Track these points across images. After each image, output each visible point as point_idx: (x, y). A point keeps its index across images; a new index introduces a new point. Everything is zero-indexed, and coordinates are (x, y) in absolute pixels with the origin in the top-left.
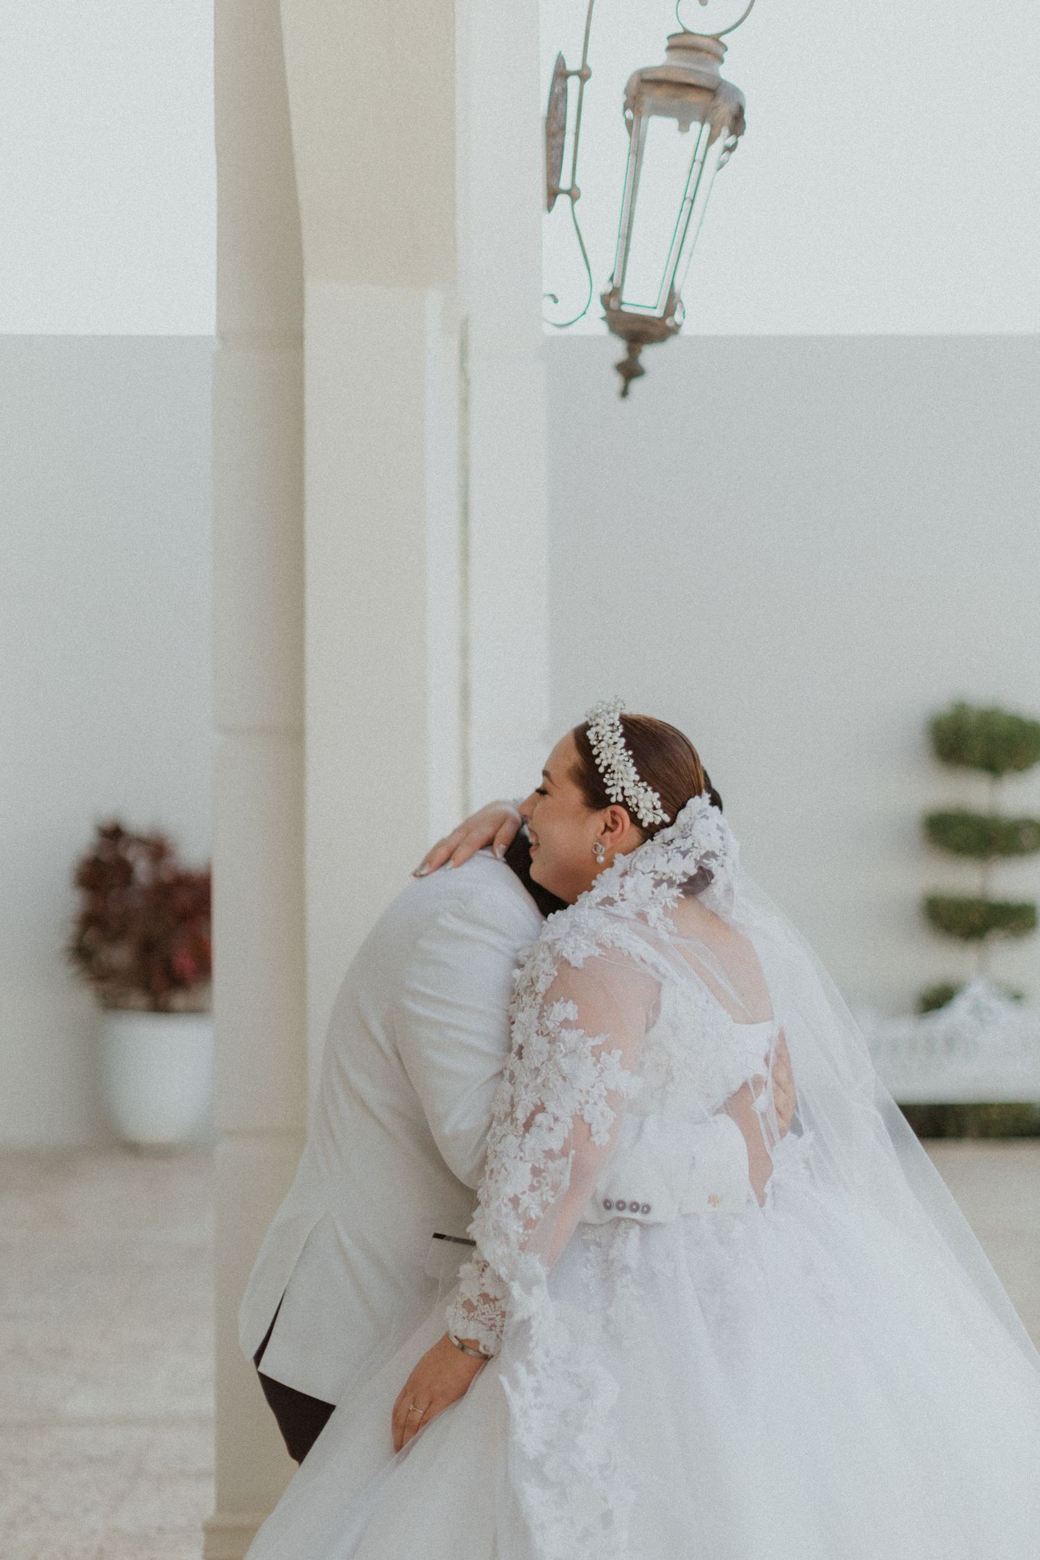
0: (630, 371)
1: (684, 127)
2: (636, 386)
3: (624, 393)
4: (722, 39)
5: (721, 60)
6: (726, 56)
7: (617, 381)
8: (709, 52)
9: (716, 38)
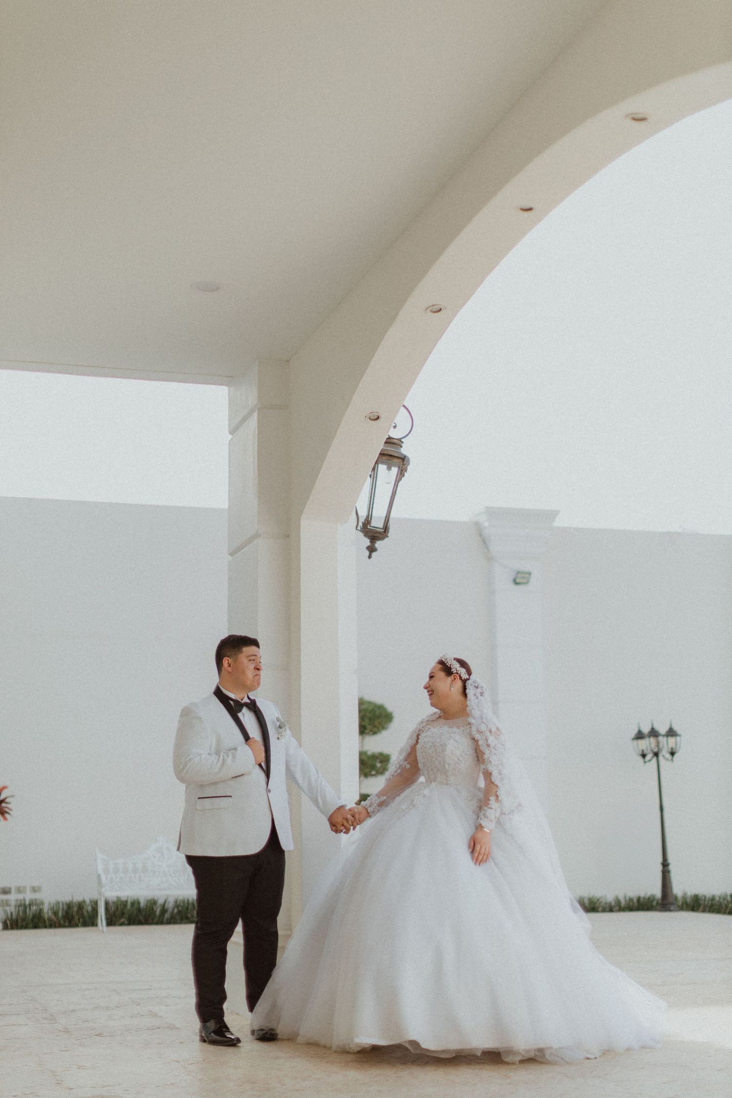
0: (372, 549)
1: (389, 468)
2: (374, 554)
3: (370, 557)
4: (402, 440)
5: (401, 447)
6: (403, 445)
7: (367, 553)
8: (398, 445)
9: (400, 440)
